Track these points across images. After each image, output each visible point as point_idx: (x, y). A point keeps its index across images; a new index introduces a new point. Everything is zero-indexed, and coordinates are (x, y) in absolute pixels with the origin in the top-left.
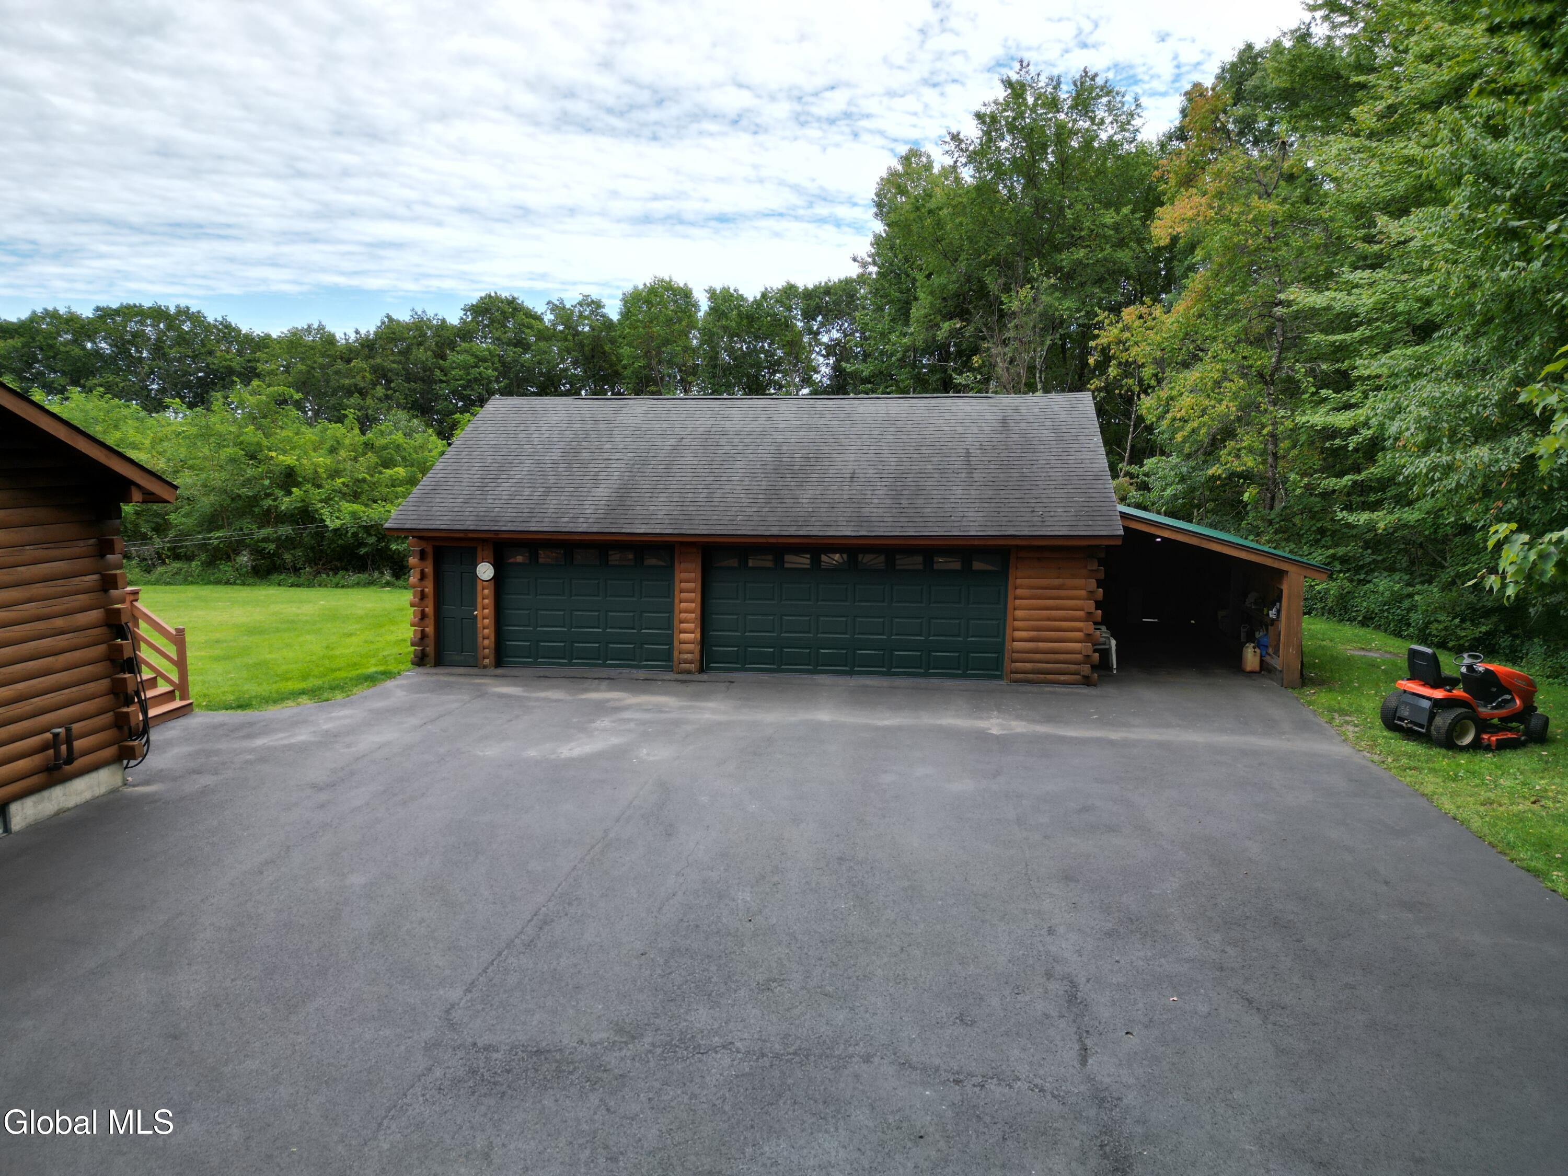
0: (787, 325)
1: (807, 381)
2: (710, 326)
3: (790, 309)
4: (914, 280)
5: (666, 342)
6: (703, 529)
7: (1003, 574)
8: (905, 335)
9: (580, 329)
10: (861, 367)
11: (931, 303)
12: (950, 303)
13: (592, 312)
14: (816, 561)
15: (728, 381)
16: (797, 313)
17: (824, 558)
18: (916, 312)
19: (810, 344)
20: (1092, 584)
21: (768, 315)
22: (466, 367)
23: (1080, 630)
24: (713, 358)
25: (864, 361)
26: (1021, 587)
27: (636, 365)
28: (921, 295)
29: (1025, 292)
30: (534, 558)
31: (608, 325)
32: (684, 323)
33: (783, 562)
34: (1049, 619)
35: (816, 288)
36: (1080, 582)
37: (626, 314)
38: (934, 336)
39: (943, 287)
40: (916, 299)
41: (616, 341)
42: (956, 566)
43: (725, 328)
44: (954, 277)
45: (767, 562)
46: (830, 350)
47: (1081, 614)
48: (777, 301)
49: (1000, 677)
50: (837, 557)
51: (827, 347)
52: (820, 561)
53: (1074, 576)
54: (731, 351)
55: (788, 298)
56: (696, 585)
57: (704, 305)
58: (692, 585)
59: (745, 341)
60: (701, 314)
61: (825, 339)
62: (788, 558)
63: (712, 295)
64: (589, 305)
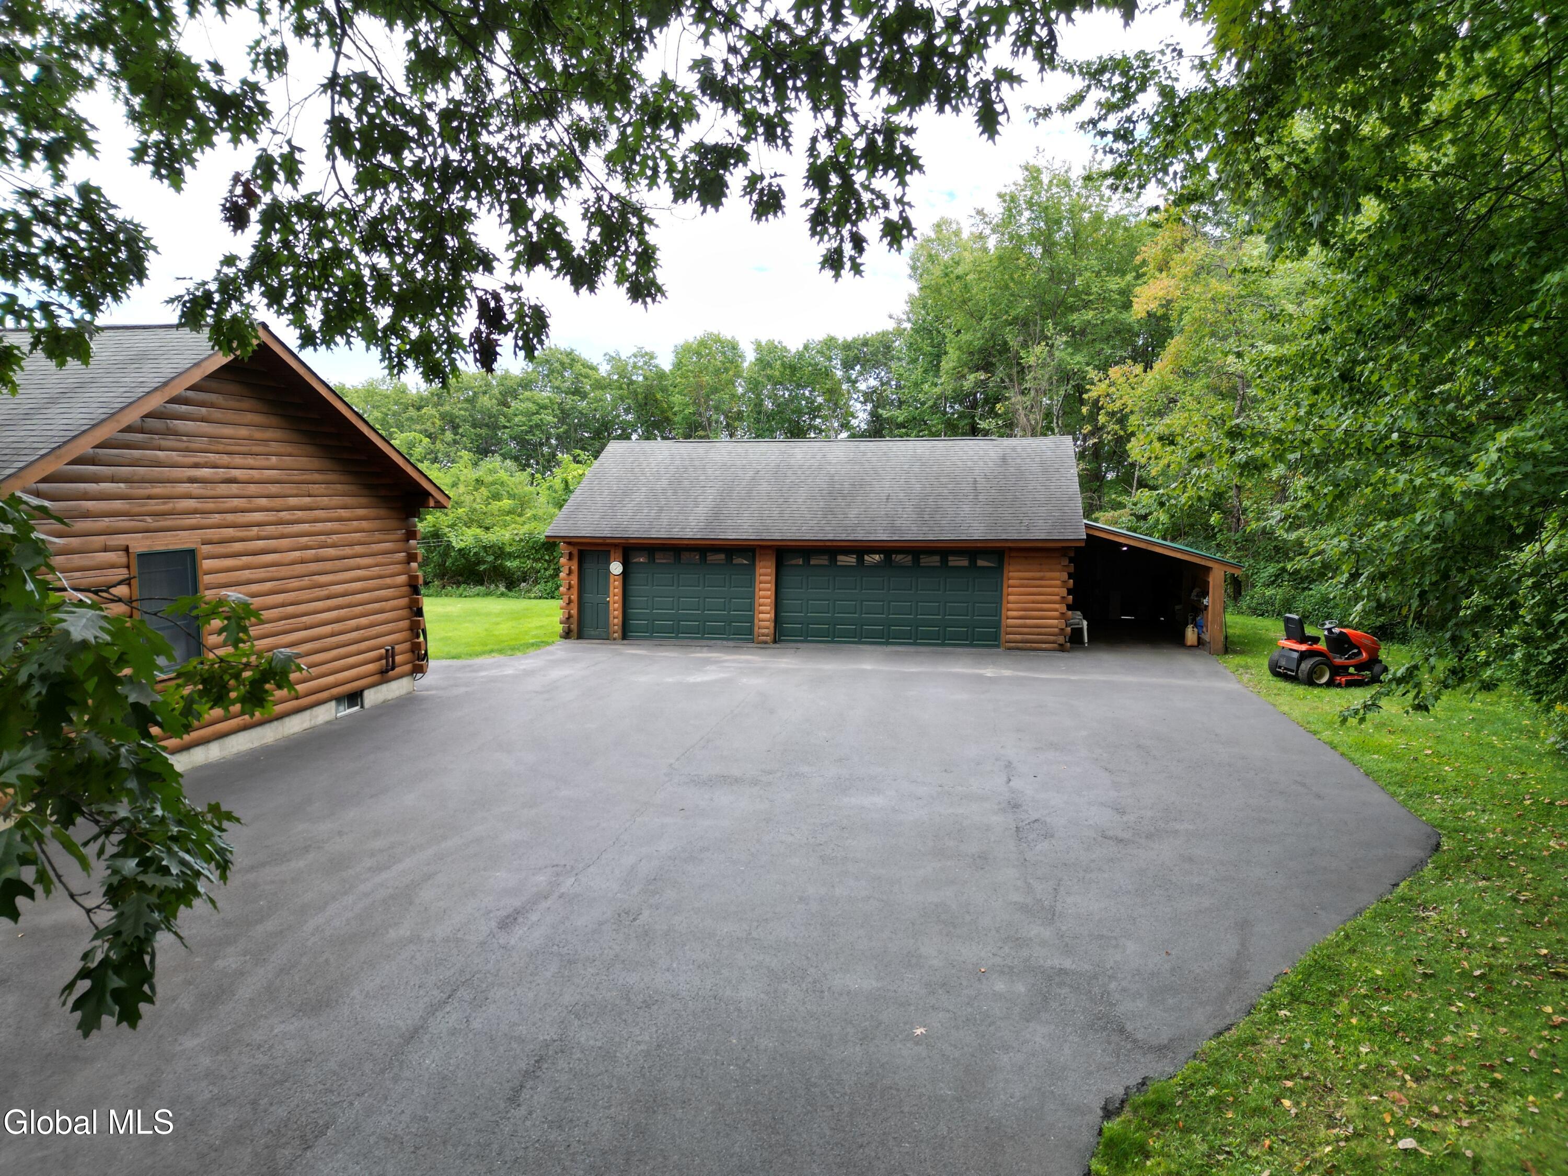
0: (827, 374)
1: (845, 426)
2: (755, 376)
3: (830, 359)
4: (944, 337)
5: (715, 391)
6: (777, 536)
7: (999, 569)
8: (936, 385)
9: (634, 378)
10: (896, 413)
11: (959, 358)
12: (976, 356)
13: (645, 363)
14: (860, 560)
15: (771, 426)
16: (837, 362)
17: (866, 557)
18: (947, 364)
19: (849, 392)
20: (1065, 576)
21: (810, 364)
22: (529, 414)
23: (1056, 610)
24: (759, 404)
25: (899, 407)
26: (1013, 578)
27: (686, 412)
28: (951, 351)
29: (1039, 349)
30: (652, 559)
31: (661, 375)
32: (731, 373)
33: (836, 561)
34: (1033, 602)
35: (855, 340)
36: (1057, 574)
37: (678, 365)
38: (962, 386)
39: (971, 343)
40: (946, 353)
41: (667, 391)
42: (965, 563)
43: (769, 378)
44: (979, 335)
45: (823, 561)
46: (868, 397)
47: (1057, 598)
48: (818, 352)
49: (997, 646)
50: (877, 557)
51: (865, 394)
52: (863, 560)
53: (1051, 570)
54: (774, 397)
55: (828, 349)
56: (771, 578)
57: (750, 356)
58: (768, 578)
59: (787, 389)
60: (746, 365)
61: (862, 386)
62: (840, 558)
63: (758, 347)
64: (643, 356)
